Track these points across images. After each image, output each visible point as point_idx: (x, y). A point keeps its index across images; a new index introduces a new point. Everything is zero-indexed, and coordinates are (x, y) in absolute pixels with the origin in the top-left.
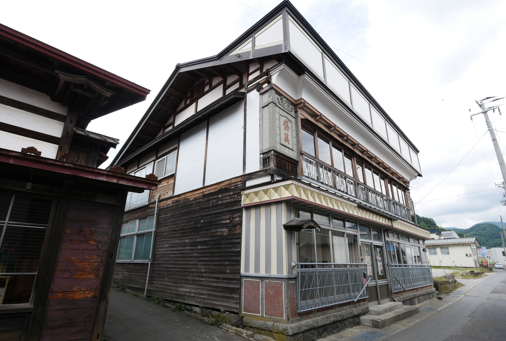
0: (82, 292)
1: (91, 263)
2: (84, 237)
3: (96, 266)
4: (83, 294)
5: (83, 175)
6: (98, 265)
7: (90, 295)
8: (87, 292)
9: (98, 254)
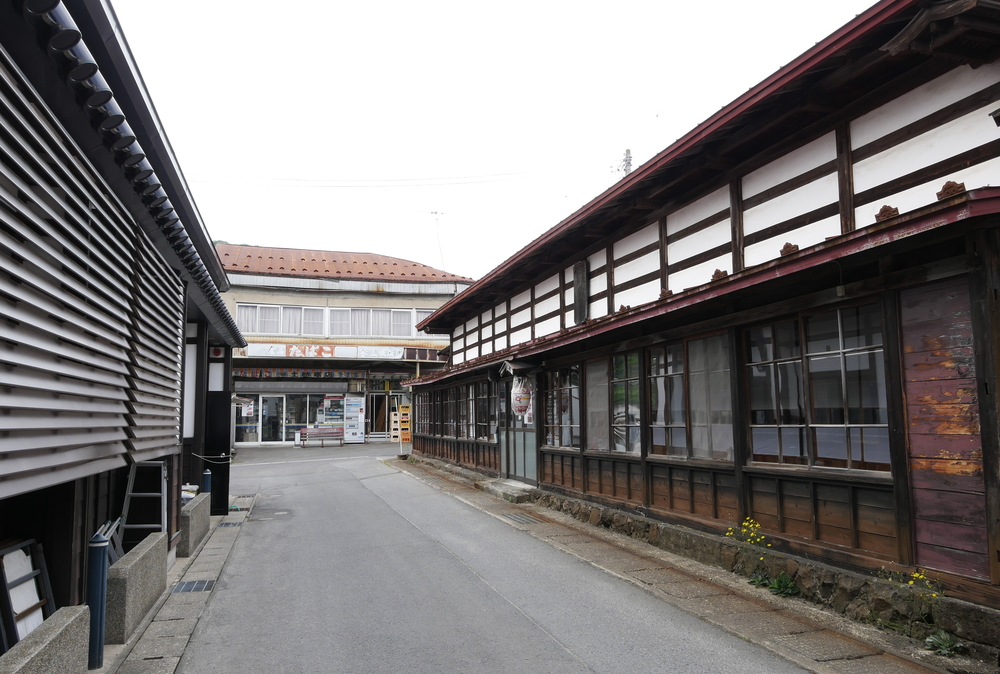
0: (955, 462)
1: (957, 406)
2: (933, 355)
3: (967, 412)
4: (958, 466)
5: (844, 254)
6: (970, 408)
7: (971, 469)
8: (964, 463)
9: (965, 386)
